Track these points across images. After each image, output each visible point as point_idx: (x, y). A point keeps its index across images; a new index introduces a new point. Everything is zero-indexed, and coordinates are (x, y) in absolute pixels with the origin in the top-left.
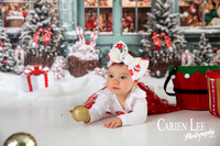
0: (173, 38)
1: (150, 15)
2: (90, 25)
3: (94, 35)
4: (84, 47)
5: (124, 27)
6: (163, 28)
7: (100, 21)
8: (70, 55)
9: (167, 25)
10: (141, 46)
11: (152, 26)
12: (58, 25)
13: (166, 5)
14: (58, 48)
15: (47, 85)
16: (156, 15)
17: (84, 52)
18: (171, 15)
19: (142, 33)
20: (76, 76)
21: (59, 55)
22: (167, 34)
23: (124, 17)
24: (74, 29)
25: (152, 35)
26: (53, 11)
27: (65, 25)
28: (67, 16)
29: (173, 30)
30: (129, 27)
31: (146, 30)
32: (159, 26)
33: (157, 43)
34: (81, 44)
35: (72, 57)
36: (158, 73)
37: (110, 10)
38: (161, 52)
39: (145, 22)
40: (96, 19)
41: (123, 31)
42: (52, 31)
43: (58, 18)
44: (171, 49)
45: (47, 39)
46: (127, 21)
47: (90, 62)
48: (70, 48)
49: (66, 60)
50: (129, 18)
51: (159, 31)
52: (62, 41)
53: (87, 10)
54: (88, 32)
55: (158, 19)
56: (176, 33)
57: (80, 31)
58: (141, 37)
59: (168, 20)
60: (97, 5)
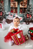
0: (31, 15)
1: (26, 10)
2: (12, 12)
3: (13, 14)
4: (10, 17)
5: (20, 12)
6: (29, 13)
7: (14, 10)
8: (7, 18)
9: (30, 12)
10: (24, 17)
11: (27, 12)
12: (4, 11)
13: (30, 7)
14: (4, 17)
15: (1, 28)
16: (28, 10)
17: (10, 18)
18: (31, 10)
19: (24, 14)
20: (8, 23)
21: (4, 18)
22: (30, 14)
23: (20, 10)
24: (8, 12)
25: (26, 14)
26: (3, 7)
27: (6, 11)
28: (6, 9)
29: (32, 13)
30: (21, 12)
31: (25, 13)
32: (28, 12)
33: (28, 16)
34: (10, 16)
35: (7, 19)
36: (28, 23)
37: (17, 8)
38: (29, 18)
39: (25, 11)
40: (13, 10)
41: (20, 13)
42: (2, 12)
43: (4, 10)
44: (31, 18)
45: (1, 14)
46: (21, 11)
47: (12, 20)
48: (7, 17)
49: (6, 19)
50: (21, 10)
51: (28, 13)
52: (5, 15)
53: (11, 8)
54: (11, 13)
55: (28, 11)
56: (32, 14)
57: (9, 13)
58: (24, 15)
59: (31, 11)
60: (13, 7)
